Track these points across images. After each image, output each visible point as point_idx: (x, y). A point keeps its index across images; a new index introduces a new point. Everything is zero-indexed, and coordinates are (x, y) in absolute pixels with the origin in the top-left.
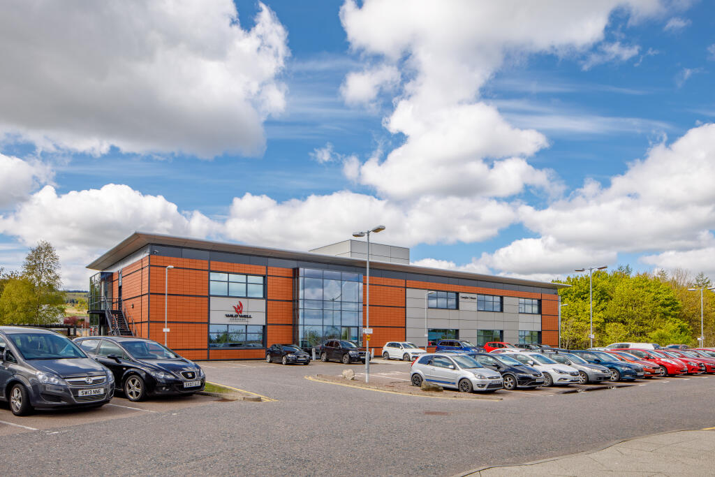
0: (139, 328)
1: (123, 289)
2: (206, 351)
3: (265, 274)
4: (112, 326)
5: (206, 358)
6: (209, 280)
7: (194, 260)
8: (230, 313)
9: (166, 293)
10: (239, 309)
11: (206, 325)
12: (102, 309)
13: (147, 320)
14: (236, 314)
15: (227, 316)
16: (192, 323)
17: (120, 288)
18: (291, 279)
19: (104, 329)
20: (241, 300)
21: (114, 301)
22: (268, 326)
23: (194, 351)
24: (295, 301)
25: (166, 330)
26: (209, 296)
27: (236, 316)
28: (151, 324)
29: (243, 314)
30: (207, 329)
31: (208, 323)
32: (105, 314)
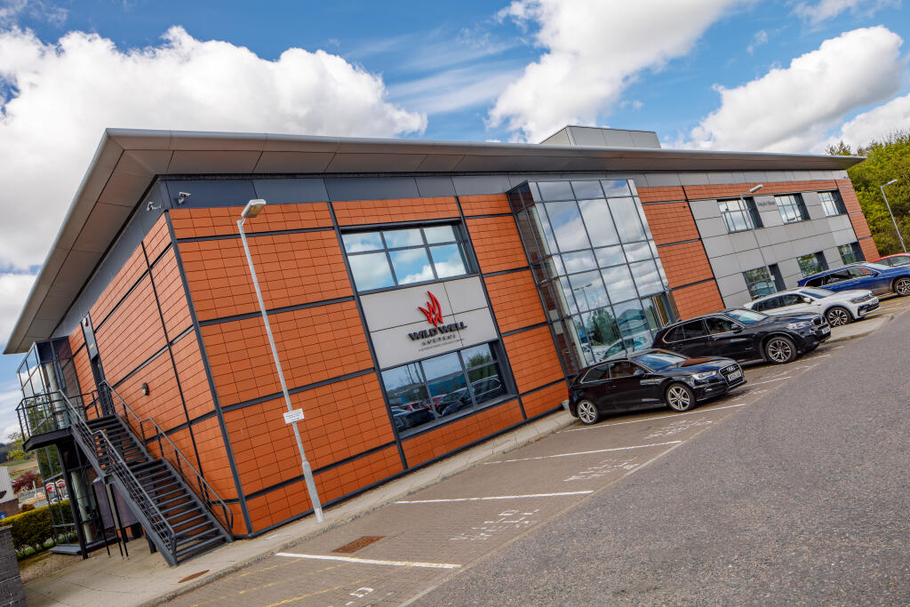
0: (187, 442)
1: (105, 362)
2: (394, 449)
3: (456, 214)
4: (101, 462)
5: (400, 468)
6: (346, 255)
7: (293, 207)
8: (417, 329)
9: (262, 308)
10: (432, 311)
11: (374, 376)
12: (61, 426)
13: (212, 407)
14: (431, 326)
15: (413, 337)
16: (338, 379)
17: (95, 361)
18: (510, 219)
19: (79, 478)
20: (431, 288)
21: (88, 400)
22: (505, 340)
23: (366, 459)
24: (538, 264)
25: (293, 416)
26: (356, 296)
27: (433, 333)
28: (228, 417)
29: (447, 322)
30: (377, 384)
31: (376, 369)
32: (72, 437)
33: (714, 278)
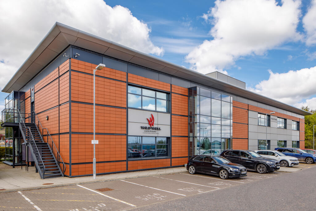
0: (57, 140)
1: (36, 105)
2: (125, 163)
3: (169, 90)
4: (26, 138)
5: (125, 169)
6: (128, 93)
7: (114, 71)
8: (144, 125)
10: (151, 121)
11: (125, 137)
12: (16, 122)
13: (68, 131)
14: (149, 126)
15: (142, 128)
16: (113, 134)
17: (33, 103)
18: (187, 98)
19: (18, 141)
20: (153, 113)
21: (27, 116)
22: (172, 138)
23: (114, 163)
24: (191, 116)
25: (95, 142)
26: (127, 108)
27: (149, 128)
28: (73, 136)
29: (155, 126)
30: (125, 140)
31: (127, 135)
32: (18, 127)
33: (248, 139)
